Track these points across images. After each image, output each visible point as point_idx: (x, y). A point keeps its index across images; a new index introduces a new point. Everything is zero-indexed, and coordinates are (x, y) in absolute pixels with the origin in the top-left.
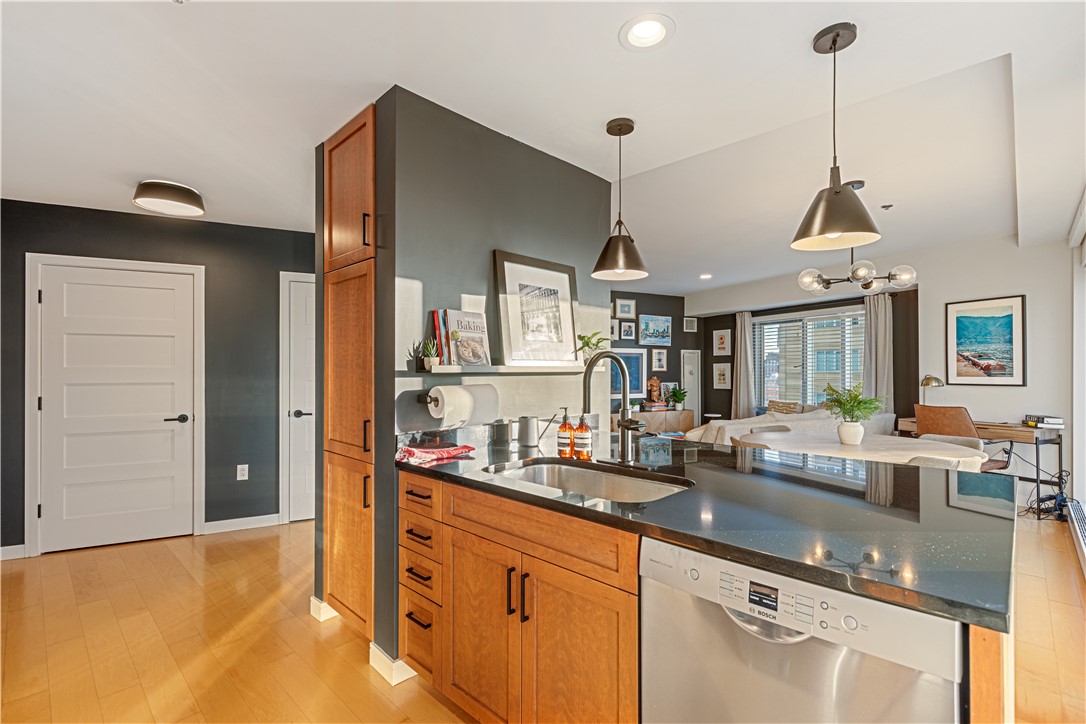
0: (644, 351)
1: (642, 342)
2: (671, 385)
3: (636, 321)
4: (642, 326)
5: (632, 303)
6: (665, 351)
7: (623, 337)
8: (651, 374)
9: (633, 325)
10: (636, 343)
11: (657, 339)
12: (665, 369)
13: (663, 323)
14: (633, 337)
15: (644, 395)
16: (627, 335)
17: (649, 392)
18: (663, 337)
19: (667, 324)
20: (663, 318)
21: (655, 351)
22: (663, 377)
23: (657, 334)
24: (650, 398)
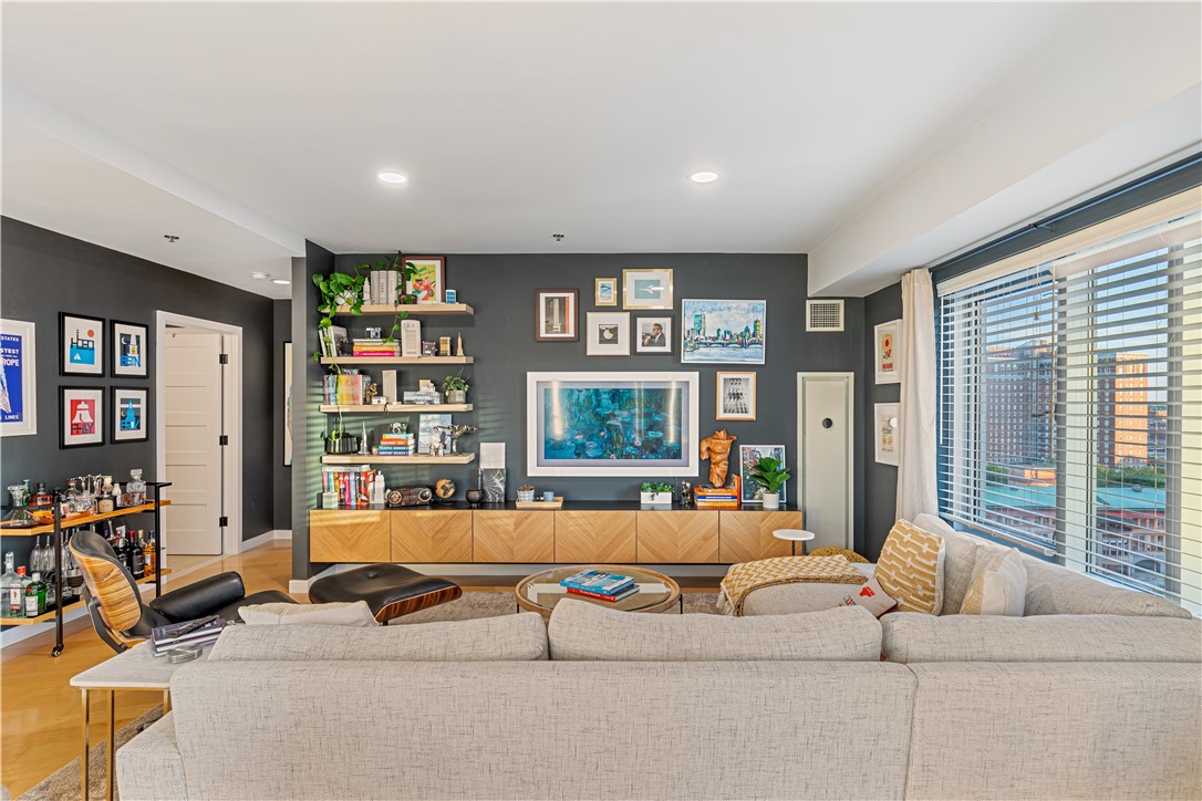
0: (693, 377)
1: (686, 358)
2: (766, 451)
3: (675, 315)
4: (688, 324)
5: (666, 276)
6: (752, 376)
7: (640, 349)
8: (709, 426)
9: (666, 322)
10: (672, 361)
11: (725, 351)
12: (751, 415)
13: (744, 314)
14: (667, 348)
15: (693, 471)
16: (651, 343)
17: (705, 465)
18: (743, 345)
19: (752, 317)
20: (745, 304)
21: (721, 376)
22: (740, 432)
23: (725, 340)
24: (705, 478)
